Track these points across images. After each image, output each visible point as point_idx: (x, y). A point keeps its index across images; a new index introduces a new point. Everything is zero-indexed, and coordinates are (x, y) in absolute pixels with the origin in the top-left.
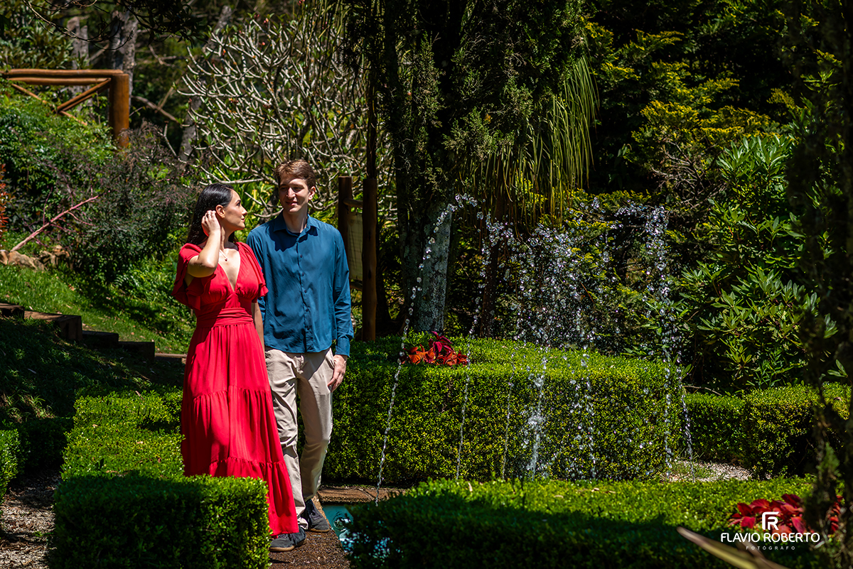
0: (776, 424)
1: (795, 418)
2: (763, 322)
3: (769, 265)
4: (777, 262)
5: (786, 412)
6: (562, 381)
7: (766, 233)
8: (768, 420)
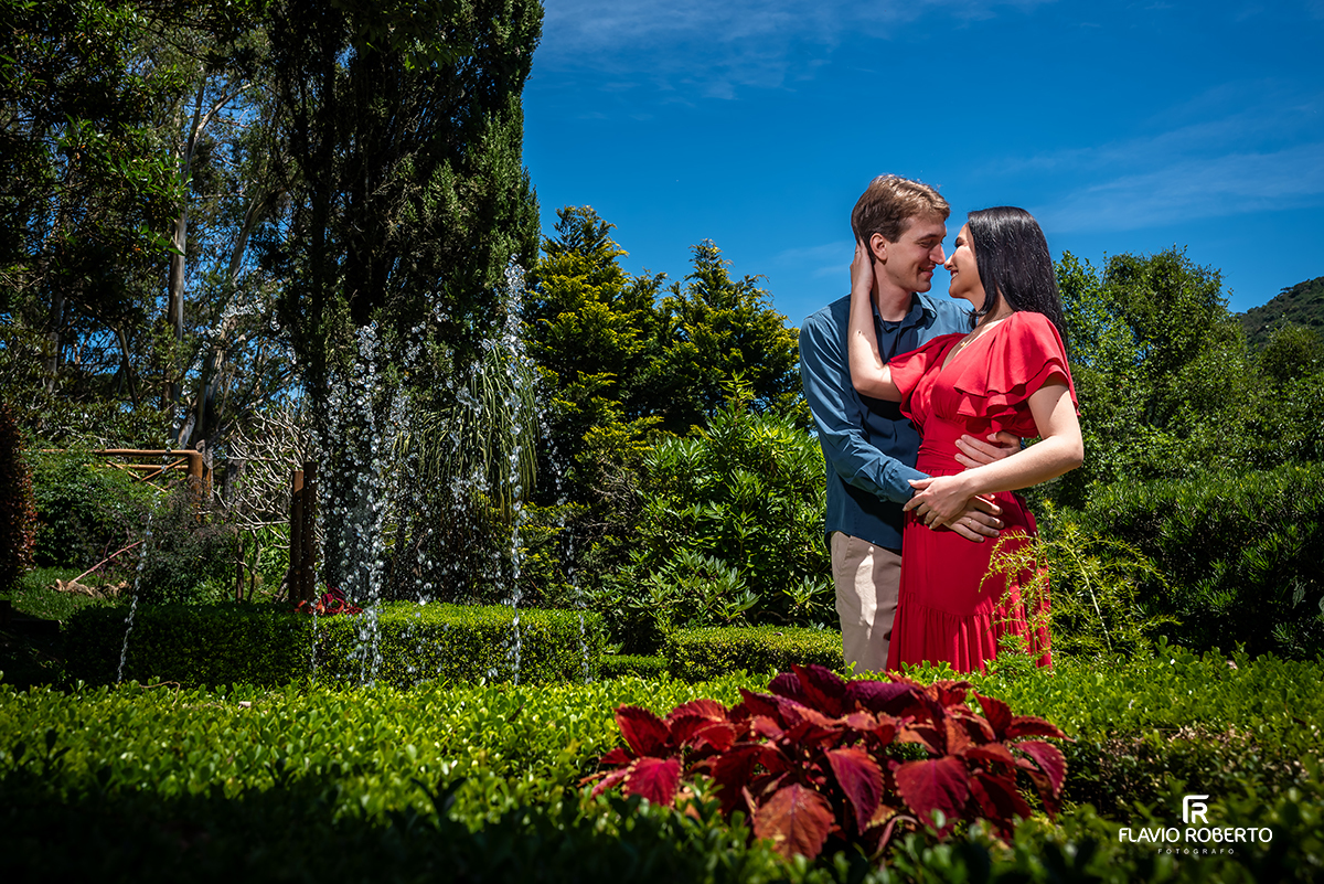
0: (707, 666)
1: (729, 659)
2: (688, 594)
3: (693, 547)
4: (699, 544)
5: (719, 652)
6: (460, 629)
7: (689, 518)
8: (697, 662)
